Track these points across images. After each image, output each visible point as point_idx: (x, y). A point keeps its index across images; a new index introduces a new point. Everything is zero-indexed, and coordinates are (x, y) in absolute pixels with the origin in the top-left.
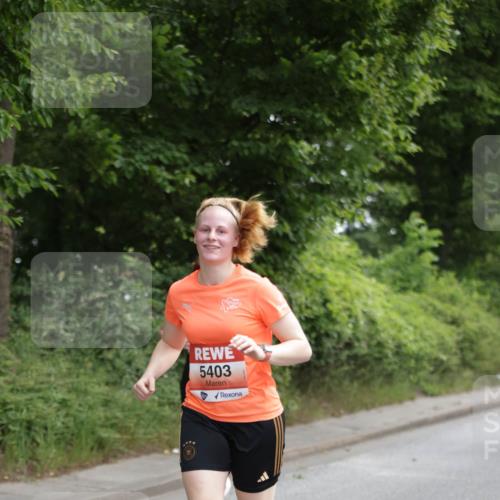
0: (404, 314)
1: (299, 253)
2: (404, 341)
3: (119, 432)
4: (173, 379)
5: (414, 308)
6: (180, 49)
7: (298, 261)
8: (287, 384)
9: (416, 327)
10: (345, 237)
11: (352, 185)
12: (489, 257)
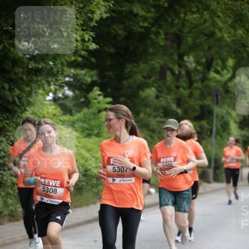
0: (89, 150)
1: (22, 113)
2: (90, 167)
5: (95, 147)
9: (96, 159)
10: (52, 103)
11: (55, 70)
12: (142, 115)
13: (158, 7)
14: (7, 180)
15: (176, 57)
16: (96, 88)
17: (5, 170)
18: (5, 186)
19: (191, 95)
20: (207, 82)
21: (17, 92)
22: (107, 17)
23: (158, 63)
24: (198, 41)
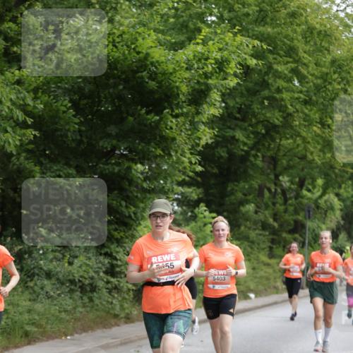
1: (137, 226)
3: (37, 327)
4: (67, 297)
6: (71, 113)
7: (137, 231)
8: (131, 299)
11: (166, 188)
12: (242, 228)
13: (256, 133)
14: (123, 287)
15: (272, 177)
16: (202, 204)
17: (121, 278)
18: (122, 291)
19: (286, 211)
20: (300, 199)
21: (133, 209)
22: (212, 143)
23: (257, 182)
24: (291, 163)
